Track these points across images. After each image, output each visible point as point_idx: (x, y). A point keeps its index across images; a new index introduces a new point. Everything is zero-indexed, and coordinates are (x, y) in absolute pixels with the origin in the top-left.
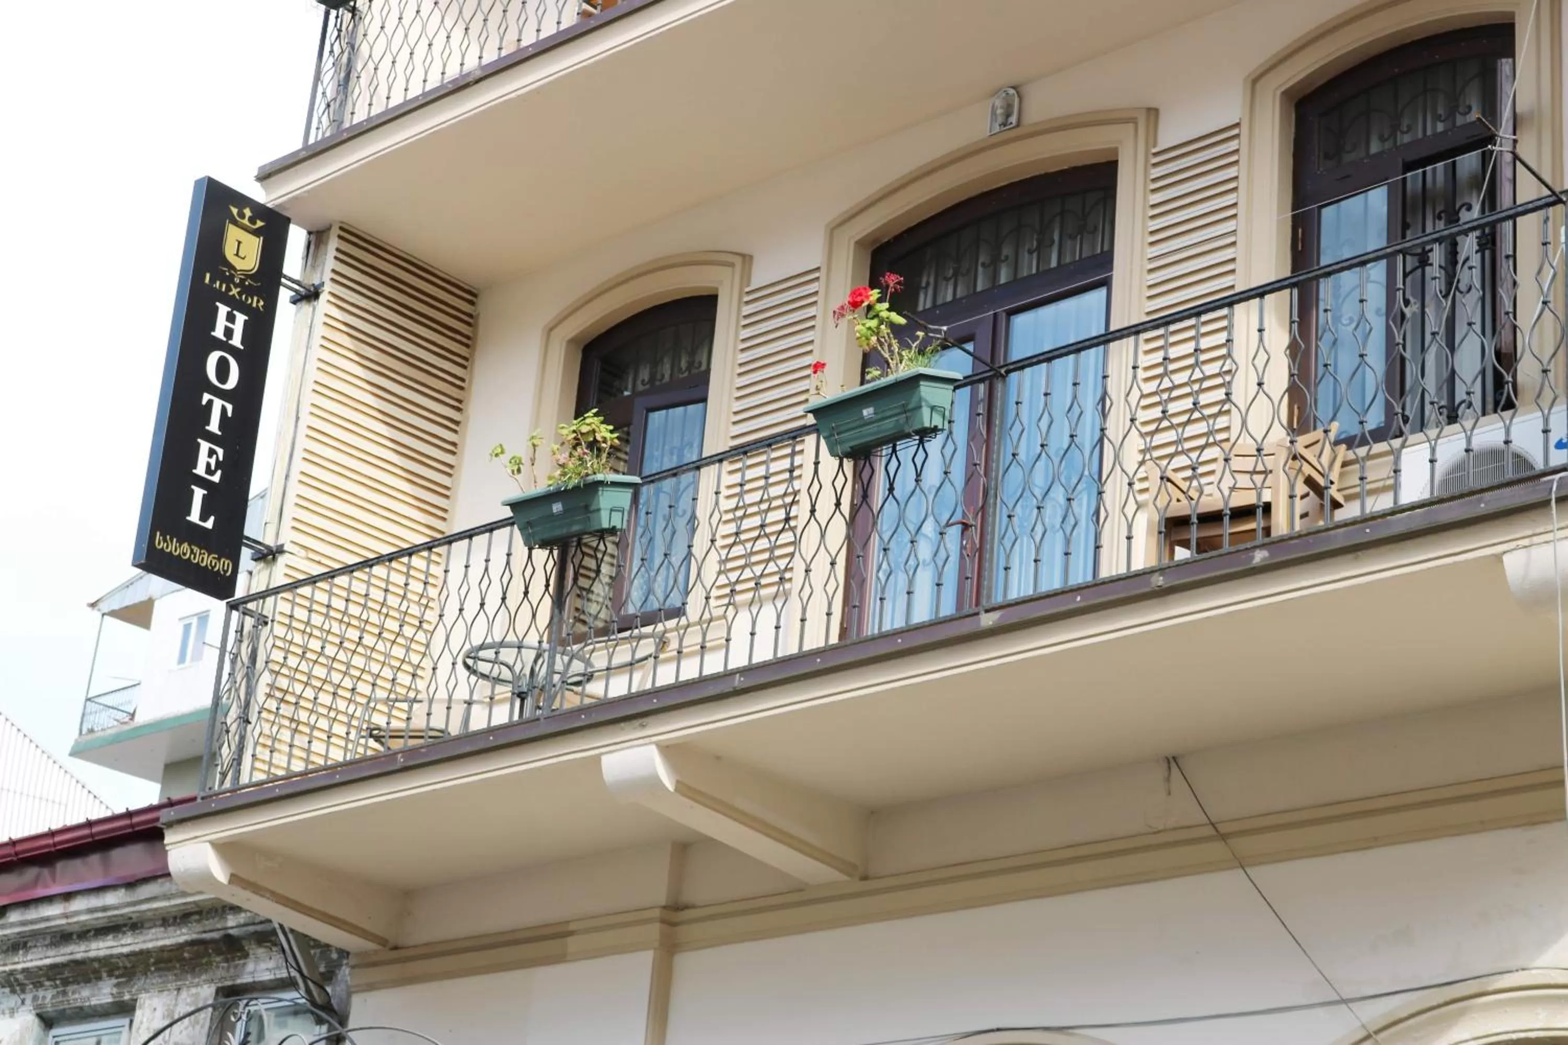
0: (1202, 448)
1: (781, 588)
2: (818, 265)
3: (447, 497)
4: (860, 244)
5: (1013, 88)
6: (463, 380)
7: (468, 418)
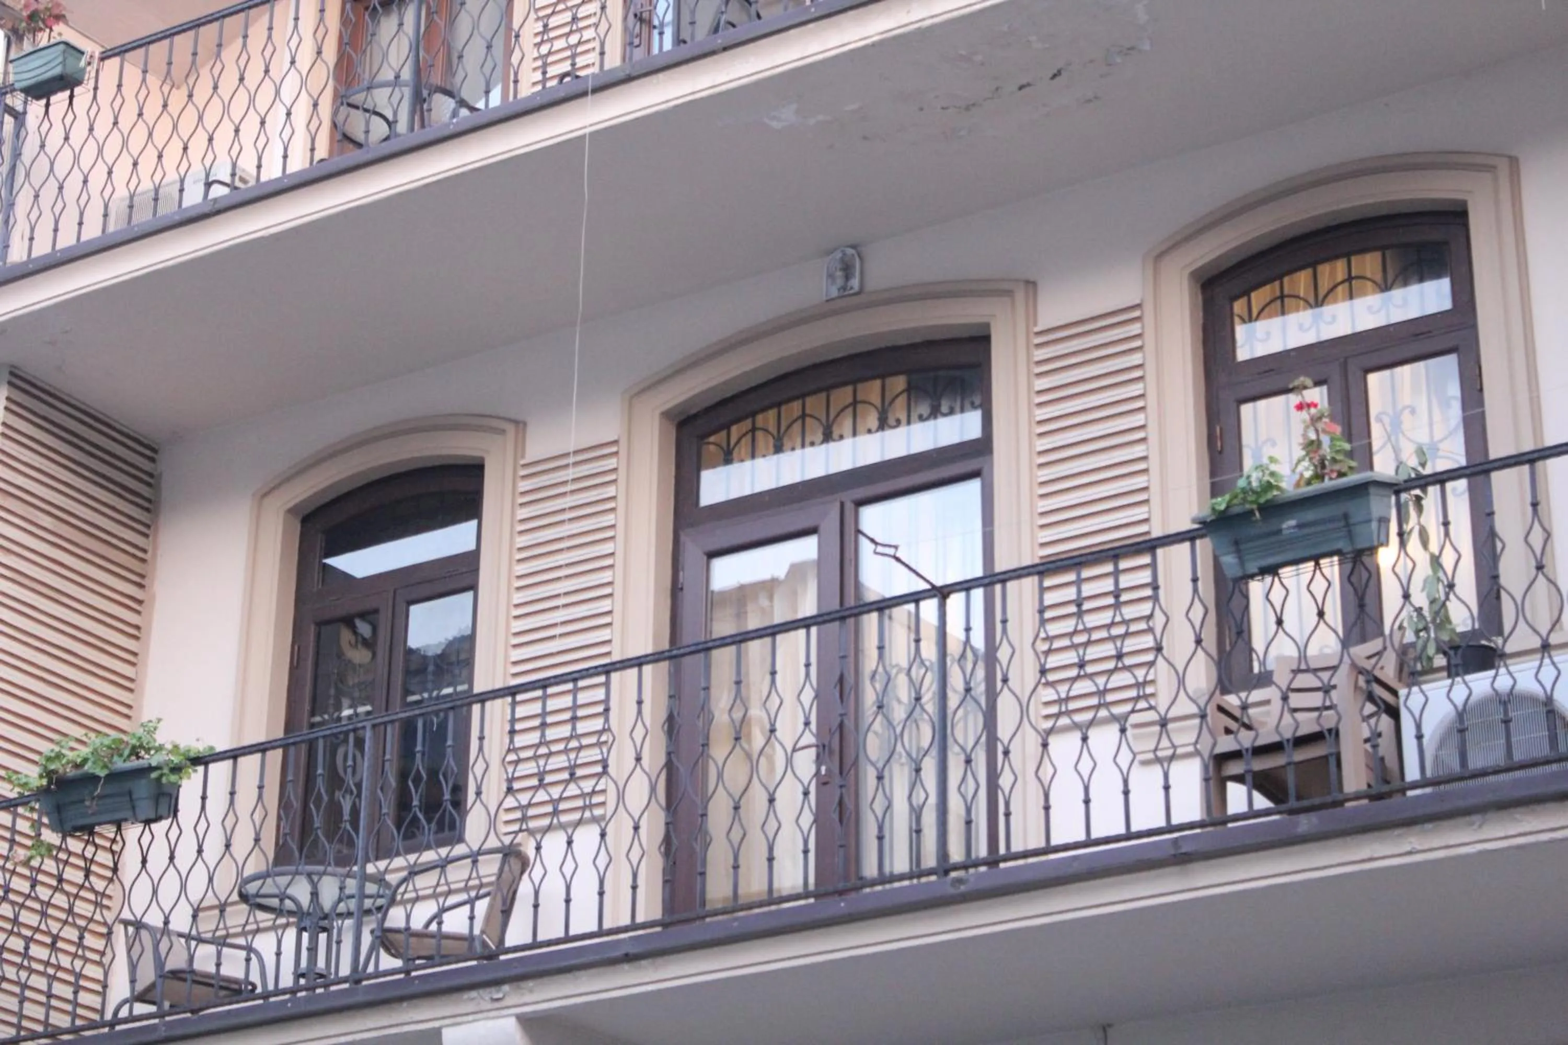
0: (1111, 672)
1: (555, 821)
2: (615, 438)
3: (131, 690)
4: (667, 415)
5: (854, 247)
6: (145, 551)
7: (153, 597)
